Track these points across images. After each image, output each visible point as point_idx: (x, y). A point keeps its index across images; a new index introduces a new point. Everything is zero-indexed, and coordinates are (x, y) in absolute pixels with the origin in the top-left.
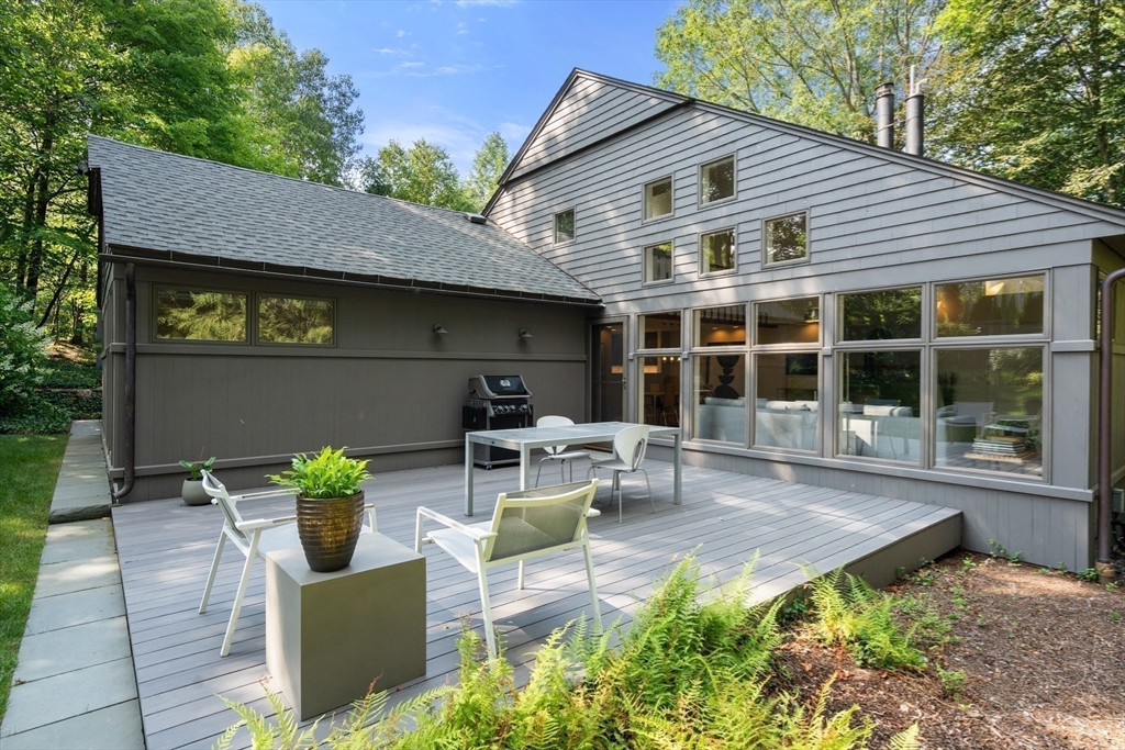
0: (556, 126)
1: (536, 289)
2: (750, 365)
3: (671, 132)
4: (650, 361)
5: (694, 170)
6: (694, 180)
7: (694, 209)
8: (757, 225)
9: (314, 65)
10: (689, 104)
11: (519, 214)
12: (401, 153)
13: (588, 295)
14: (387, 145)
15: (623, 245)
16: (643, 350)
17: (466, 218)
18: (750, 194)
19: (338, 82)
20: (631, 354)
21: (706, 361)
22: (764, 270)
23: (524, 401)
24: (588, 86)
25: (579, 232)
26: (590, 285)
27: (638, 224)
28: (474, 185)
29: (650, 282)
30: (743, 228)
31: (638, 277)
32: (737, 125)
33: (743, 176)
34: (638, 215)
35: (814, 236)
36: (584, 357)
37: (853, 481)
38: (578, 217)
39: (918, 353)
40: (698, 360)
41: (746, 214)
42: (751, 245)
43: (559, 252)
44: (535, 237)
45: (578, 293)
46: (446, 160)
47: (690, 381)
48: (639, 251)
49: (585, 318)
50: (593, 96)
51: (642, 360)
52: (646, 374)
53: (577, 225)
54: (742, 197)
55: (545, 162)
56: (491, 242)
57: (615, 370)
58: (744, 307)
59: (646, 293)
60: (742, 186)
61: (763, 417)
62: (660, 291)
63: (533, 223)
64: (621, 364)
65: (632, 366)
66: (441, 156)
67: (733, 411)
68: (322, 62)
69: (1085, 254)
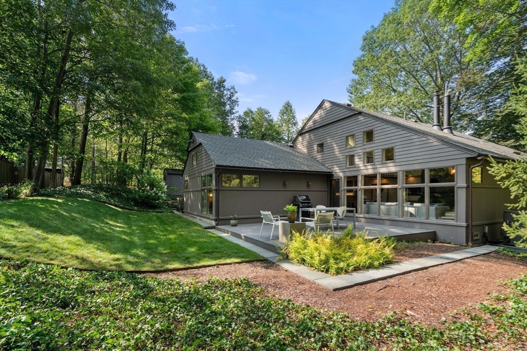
0: (316, 117)
1: (312, 170)
2: (378, 192)
3: (354, 121)
4: (349, 191)
5: (361, 133)
6: (361, 136)
7: (361, 145)
8: (380, 150)
9: (222, 82)
10: (360, 113)
11: (305, 144)
12: (252, 112)
13: (328, 170)
14: (246, 110)
15: (338, 155)
16: (346, 188)
17: (288, 145)
18: (377, 141)
19: (230, 88)
20: (342, 189)
21: (366, 191)
22: (382, 164)
23: (310, 203)
24: (327, 105)
25: (325, 150)
26: (329, 167)
27: (344, 149)
28: (279, 122)
29: (348, 166)
30: (376, 151)
31: (344, 165)
32: (374, 121)
33: (376, 136)
34: (344, 146)
35: (396, 154)
36: (327, 190)
37: (407, 224)
38: (324, 145)
39: (424, 188)
40: (363, 191)
41: (377, 147)
42: (378, 156)
43: (318, 157)
44: (310, 152)
45: (325, 170)
46: (269, 114)
47: (361, 197)
48: (344, 157)
49: (328, 178)
50: (328, 109)
51: (346, 191)
52: (347, 196)
53: (325, 148)
54: (376, 142)
55: (313, 128)
56: (297, 154)
57: (337, 194)
58: (376, 175)
59: (346, 170)
60: (376, 139)
61: (382, 207)
62: (351, 169)
63: (310, 147)
64: (339, 192)
65: (343, 192)
66: (267, 113)
67: (374, 206)
68: (224, 81)
69: (464, 161)
